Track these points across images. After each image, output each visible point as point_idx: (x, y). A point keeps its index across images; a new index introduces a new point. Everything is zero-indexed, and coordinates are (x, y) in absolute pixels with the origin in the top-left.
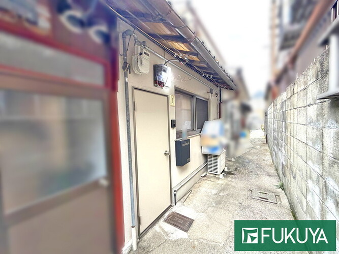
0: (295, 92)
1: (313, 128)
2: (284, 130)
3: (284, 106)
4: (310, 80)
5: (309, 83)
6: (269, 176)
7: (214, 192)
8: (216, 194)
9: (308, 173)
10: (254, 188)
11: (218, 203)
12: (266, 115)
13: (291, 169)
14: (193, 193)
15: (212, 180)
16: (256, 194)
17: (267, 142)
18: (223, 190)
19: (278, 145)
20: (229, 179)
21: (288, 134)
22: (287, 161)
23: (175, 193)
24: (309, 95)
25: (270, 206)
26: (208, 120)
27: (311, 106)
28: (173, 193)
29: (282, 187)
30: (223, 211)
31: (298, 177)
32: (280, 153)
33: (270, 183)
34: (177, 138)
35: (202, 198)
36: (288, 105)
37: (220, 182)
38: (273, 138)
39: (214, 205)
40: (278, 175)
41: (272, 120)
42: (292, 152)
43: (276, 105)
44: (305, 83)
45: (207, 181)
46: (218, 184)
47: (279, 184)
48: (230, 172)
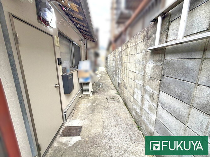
0: (129, 46)
1: (140, 65)
2: (120, 66)
3: (121, 54)
4: (139, 41)
5: (139, 42)
6: (112, 89)
7: (89, 104)
8: (91, 106)
9: (135, 85)
10: (108, 97)
11: (93, 110)
12: (107, 59)
13: (124, 85)
14: (77, 110)
15: (86, 98)
16: (110, 100)
17: (107, 73)
18: (94, 102)
19: (116, 74)
20: (96, 95)
21: (123, 68)
22: (122, 81)
23: (65, 113)
24: (138, 48)
25: (117, 104)
26: (80, 60)
27: (139, 54)
28: (64, 114)
29: (119, 93)
30: (97, 114)
31: (129, 88)
32: (117, 78)
33: (113, 92)
34: (63, 73)
35: (83, 111)
36: (123, 54)
37: (91, 98)
38: (112, 71)
39: (91, 112)
40: (116, 88)
41: (112, 62)
42: (125, 77)
43: (115, 54)
44: (136, 42)
45: (84, 100)
46: (90, 99)
47: (117, 92)
48: (95, 91)
